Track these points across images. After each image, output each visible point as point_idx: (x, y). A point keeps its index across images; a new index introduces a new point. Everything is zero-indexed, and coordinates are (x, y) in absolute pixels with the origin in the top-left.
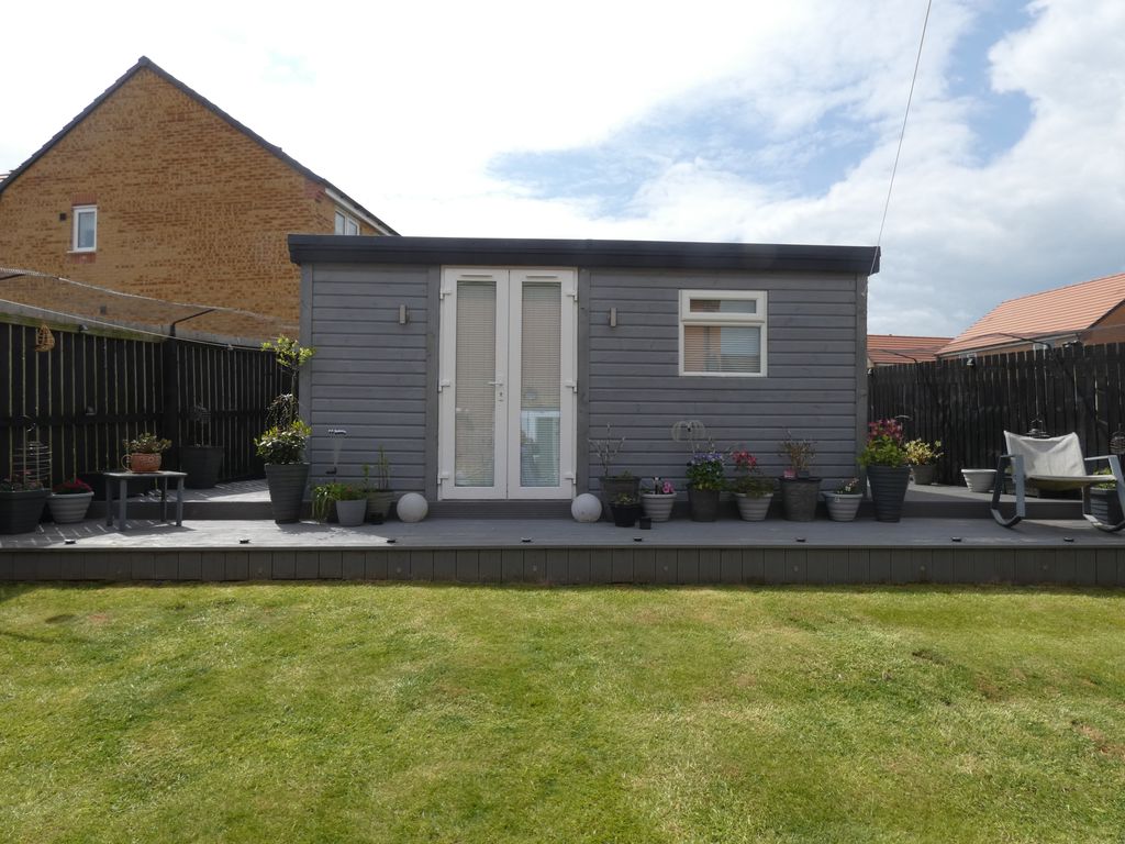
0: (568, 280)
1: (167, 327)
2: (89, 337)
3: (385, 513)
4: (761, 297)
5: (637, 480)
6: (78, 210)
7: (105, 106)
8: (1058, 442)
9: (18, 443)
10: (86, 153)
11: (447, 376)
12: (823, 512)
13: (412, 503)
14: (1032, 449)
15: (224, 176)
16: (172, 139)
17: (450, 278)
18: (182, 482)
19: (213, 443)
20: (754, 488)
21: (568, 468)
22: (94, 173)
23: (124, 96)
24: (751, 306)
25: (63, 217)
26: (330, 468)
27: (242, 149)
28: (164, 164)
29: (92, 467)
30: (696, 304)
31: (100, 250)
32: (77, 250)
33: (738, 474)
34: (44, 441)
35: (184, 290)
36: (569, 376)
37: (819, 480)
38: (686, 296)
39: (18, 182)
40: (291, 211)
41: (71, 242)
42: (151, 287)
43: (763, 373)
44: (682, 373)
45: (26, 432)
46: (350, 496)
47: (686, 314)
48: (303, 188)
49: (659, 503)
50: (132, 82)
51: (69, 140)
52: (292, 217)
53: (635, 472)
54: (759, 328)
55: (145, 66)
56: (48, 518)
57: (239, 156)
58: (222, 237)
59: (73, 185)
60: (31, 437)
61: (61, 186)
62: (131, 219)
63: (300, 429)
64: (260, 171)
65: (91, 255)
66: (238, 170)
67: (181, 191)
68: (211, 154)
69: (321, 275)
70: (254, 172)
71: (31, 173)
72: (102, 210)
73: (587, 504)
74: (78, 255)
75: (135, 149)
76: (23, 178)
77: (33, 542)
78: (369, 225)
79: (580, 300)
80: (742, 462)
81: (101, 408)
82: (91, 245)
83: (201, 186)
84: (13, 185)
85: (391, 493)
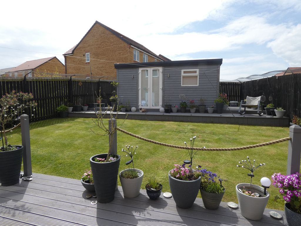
0: (161, 69)
1: (98, 79)
2: (87, 82)
3: (129, 110)
4: (198, 70)
5: (171, 105)
6: (86, 54)
7: (90, 32)
8: (257, 98)
9: (78, 99)
10: (87, 42)
11: (140, 87)
12: (206, 112)
13: (133, 109)
14: (252, 100)
15: (111, 45)
16: (102, 38)
17: (140, 70)
18: (104, 105)
19: (107, 99)
20: (193, 107)
21: (161, 103)
22: (89, 46)
23: (93, 29)
24: (195, 72)
25: (84, 55)
26: (121, 103)
27: (114, 38)
28: (101, 43)
29: (88, 103)
30: (185, 72)
31: (90, 62)
32: (87, 62)
33: (190, 104)
34: (81, 98)
35: (105, 69)
36: (161, 87)
37: (206, 105)
38: (183, 71)
39: (76, 49)
40: (124, 51)
41: (85, 60)
42: (99, 69)
43: (198, 85)
44: (182, 85)
45: (79, 97)
46: (123, 107)
47: (183, 74)
48: (126, 46)
49: (174, 109)
50: (95, 26)
51: (84, 40)
52: (125, 52)
53: (171, 104)
54: (197, 76)
55: (97, 23)
56: (82, 110)
57: (114, 40)
58: (112, 57)
59: (85, 49)
60: (80, 98)
61: (83, 49)
62: (96, 55)
63: (117, 97)
64: (118, 43)
65: (89, 63)
66: (114, 43)
67: (104, 48)
68: (109, 40)
69: (120, 70)
70: (117, 43)
71: (78, 47)
72: (90, 54)
73: (162, 109)
74: (87, 63)
75: (95, 40)
76: (77, 48)
77: (81, 112)
78: (141, 51)
79: (163, 72)
80: (192, 102)
81: (89, 94)
82: (89, 61)
83: (108, 47)
84: (75, 50)
85: (130, 107)
